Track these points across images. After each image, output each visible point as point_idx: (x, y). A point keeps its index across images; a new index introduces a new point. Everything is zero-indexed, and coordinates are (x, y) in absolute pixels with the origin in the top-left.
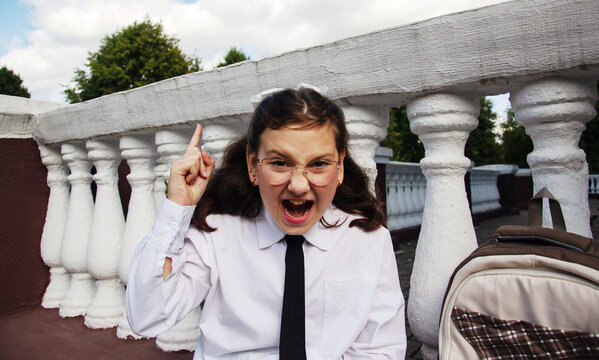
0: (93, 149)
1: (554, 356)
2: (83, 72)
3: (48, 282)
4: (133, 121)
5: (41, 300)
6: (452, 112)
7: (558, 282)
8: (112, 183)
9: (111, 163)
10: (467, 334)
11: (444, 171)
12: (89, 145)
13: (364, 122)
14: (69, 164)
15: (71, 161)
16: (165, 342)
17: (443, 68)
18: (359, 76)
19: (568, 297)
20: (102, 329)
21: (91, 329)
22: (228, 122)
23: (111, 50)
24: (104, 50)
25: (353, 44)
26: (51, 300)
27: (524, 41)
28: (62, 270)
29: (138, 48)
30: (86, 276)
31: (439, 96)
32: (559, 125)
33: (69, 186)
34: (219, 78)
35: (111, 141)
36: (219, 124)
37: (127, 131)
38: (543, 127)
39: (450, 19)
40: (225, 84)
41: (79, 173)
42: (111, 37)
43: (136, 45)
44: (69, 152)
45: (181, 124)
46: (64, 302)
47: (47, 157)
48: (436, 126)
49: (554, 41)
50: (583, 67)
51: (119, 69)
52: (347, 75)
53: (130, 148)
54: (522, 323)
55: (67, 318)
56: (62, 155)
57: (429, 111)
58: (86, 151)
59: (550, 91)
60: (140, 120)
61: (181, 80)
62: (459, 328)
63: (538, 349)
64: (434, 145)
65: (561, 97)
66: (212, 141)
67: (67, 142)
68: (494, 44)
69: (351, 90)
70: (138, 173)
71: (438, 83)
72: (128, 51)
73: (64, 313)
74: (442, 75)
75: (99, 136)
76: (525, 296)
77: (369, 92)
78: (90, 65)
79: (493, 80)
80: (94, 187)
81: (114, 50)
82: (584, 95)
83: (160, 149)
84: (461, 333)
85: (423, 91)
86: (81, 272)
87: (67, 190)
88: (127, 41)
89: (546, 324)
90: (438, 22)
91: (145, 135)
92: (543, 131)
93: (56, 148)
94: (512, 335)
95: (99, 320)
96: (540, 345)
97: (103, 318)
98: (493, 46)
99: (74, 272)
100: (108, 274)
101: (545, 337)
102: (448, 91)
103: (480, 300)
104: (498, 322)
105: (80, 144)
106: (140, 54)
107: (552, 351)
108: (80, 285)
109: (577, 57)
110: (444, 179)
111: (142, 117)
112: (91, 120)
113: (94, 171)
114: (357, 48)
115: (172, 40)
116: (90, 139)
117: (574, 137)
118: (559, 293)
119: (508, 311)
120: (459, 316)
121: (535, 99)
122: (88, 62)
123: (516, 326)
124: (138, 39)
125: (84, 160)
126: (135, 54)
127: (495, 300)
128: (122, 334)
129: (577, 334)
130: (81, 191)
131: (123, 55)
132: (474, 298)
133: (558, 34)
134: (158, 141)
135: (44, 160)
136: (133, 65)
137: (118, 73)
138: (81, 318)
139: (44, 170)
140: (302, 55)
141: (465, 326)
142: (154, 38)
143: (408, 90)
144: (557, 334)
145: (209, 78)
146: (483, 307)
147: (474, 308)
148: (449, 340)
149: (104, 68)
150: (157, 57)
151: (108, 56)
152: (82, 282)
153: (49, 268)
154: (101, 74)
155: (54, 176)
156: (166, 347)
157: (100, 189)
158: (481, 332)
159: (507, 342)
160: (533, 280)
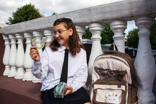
0: (17, 36)
1: (113, 75)
2: (11, 18)
3: (5, 69)
4: (27, 29)
5: (3, 74)
6: (97, 27)
7: (114, 60)
8: (22, 44)
9: (21, 39)
10: (97, 72)
11: (95, 40)
12: (16, 35)
13: (79, 29)
14: (11, 40)
15: (11, 39)
16: (34, 81)
17: (95, 17)
18: (78, 19)
19: (116, 63)
20: (19, 79)
21: (16, 79)
22: (50, 29)
23: (20, 12)
24: (17, 12)
25: (77, 12)
26: (5, 73)
27: (111, 12)
28: (8, 66)
29: (27, 12)
30: (15, 67)
31: (95, 23)
32: (118, 30)
33: (10, 45)
34: (48, 19)
35: (22, 34)
36: (48, 30)
37: (26, 31)
38: (115, 30)
39: (97, 7)
40: (49, 20)
41: (13, 42)
42: (20, 8)
43: (27, 11)
44: (11, 37)
45: (39, 29)
46: (9, 74)
47: (5, 38)
48: (94, 30)
49: (117, 12)
50: (123, 18)
51: (22, 18)
52: (76, 18)
53: (26, 35)
54: (107, 69)
55: (10, 77)
56: (9, 37)
57: (93, 27)
58: (15, 36)
59: (116, 23)
60: (29, 28)
61: (39, 19)
62: (96, 71)
63: (110, 74)
64: (94, 34)
65: (119, 24)
66: (46, 33)
67: (10, 34)
68: (105, 12)
69: (77, 22)
70: (28, 41)
71: (94, 20)
72: (25, 13)
73: (9, 76)
74: (95, 19)
75: (18, 32)
76: (108, 64)
77: (80, 22)
78: (13, 16)
79: (105, 20)
80: (17, 46)
81: (21, 12)
82: (123, 24)
83: (34, 35)
84: (96, 72)
85: (91, 22)
86: (14, 66)
87: (10, 46)
88: (24, 10)
89: (112, 69)
90: (94, 7)
91: (30, 32)
92: (116, 31)
93: (7, 36)
94: (105, 72)
95: (18, 77)
96: (111, 73)
97: (19, 77)
98: (105, 13)
99: (12, 66)
100: (20, 66)
101: (111, 72)
102: (97, 22)
103: (100, 65)
104: (103, 69)
105: (14, 35)
106: (28, 14)
107: (113, 74)
108: (13, 69)
109: (121, 15)
110: (95, 41)
111: (30, 28)
112: (17, 28)
113: (17, 41)
114: (78, 12)
115: (37, 10)
116: (16, 33)
117: (122, 33)
118: (114, 63)
119: (105, 67)
120: (96, 68)
121: (114, 24)
122: (13, 15)
123: (106, 70)
124: (28, 9)
125: (14, 39)
126: (27, 14)
127: (102, 65)
128: (24, 80)
129: (117, 70)
130: (14, 46)
131: (23, 14)
132: (98, 65)
133: (117, 11)
134: (33, 33)
135: (4, 39)
136: (26, 16)
137: (22, 19)
138: (13, 77)
139: (4, 41)
140: (66, 14)
141: (97, 71)
142: (32, 9)
143: (88, 22)
144: (114, 71)
145: (46, 19)
146: (100, 66)
147: (99, 67)
148: (94, 74)
149: (18, 17)
150: (33, 15)
151: (19, 14)
152: (14, 69)
153: (5, 66)
154: (17, 19)
155: (6, 43)
156: (34, 82)
157: (19, 45)
158: (100, 71)
159: (105, 73)
160: (110, 60)
